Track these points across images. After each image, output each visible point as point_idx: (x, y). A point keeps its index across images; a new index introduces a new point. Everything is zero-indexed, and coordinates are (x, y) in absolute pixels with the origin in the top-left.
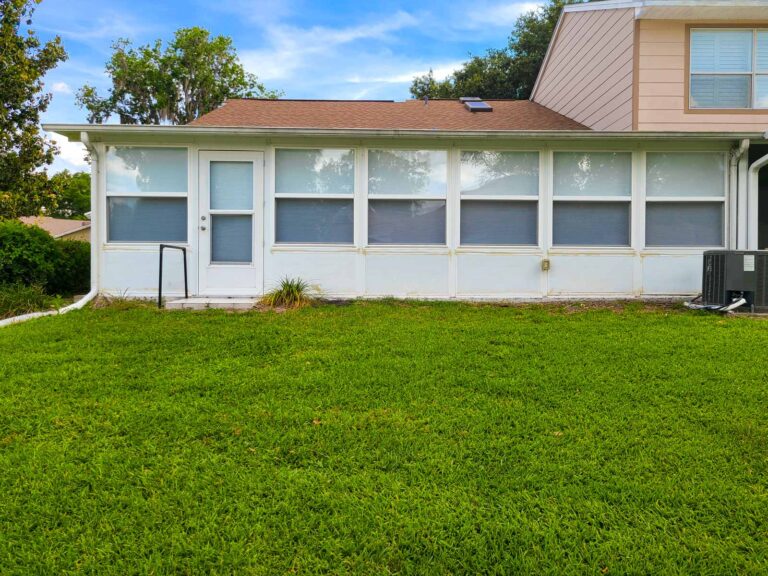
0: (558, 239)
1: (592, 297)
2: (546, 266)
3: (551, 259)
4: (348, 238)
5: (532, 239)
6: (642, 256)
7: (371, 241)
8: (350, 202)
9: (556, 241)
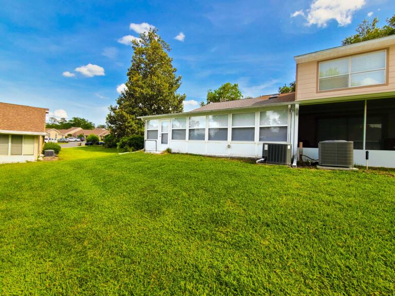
0: (233, 139)
1: (242, 156)
2: (229, 146)
3: (231, 145)
4: (185, 139)
5: (226, 139)
6: (258, 144)
7: (189, 139)
8: (185, 130)
9: (232, 140)
